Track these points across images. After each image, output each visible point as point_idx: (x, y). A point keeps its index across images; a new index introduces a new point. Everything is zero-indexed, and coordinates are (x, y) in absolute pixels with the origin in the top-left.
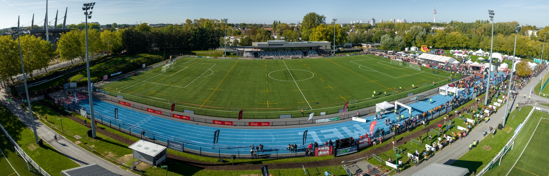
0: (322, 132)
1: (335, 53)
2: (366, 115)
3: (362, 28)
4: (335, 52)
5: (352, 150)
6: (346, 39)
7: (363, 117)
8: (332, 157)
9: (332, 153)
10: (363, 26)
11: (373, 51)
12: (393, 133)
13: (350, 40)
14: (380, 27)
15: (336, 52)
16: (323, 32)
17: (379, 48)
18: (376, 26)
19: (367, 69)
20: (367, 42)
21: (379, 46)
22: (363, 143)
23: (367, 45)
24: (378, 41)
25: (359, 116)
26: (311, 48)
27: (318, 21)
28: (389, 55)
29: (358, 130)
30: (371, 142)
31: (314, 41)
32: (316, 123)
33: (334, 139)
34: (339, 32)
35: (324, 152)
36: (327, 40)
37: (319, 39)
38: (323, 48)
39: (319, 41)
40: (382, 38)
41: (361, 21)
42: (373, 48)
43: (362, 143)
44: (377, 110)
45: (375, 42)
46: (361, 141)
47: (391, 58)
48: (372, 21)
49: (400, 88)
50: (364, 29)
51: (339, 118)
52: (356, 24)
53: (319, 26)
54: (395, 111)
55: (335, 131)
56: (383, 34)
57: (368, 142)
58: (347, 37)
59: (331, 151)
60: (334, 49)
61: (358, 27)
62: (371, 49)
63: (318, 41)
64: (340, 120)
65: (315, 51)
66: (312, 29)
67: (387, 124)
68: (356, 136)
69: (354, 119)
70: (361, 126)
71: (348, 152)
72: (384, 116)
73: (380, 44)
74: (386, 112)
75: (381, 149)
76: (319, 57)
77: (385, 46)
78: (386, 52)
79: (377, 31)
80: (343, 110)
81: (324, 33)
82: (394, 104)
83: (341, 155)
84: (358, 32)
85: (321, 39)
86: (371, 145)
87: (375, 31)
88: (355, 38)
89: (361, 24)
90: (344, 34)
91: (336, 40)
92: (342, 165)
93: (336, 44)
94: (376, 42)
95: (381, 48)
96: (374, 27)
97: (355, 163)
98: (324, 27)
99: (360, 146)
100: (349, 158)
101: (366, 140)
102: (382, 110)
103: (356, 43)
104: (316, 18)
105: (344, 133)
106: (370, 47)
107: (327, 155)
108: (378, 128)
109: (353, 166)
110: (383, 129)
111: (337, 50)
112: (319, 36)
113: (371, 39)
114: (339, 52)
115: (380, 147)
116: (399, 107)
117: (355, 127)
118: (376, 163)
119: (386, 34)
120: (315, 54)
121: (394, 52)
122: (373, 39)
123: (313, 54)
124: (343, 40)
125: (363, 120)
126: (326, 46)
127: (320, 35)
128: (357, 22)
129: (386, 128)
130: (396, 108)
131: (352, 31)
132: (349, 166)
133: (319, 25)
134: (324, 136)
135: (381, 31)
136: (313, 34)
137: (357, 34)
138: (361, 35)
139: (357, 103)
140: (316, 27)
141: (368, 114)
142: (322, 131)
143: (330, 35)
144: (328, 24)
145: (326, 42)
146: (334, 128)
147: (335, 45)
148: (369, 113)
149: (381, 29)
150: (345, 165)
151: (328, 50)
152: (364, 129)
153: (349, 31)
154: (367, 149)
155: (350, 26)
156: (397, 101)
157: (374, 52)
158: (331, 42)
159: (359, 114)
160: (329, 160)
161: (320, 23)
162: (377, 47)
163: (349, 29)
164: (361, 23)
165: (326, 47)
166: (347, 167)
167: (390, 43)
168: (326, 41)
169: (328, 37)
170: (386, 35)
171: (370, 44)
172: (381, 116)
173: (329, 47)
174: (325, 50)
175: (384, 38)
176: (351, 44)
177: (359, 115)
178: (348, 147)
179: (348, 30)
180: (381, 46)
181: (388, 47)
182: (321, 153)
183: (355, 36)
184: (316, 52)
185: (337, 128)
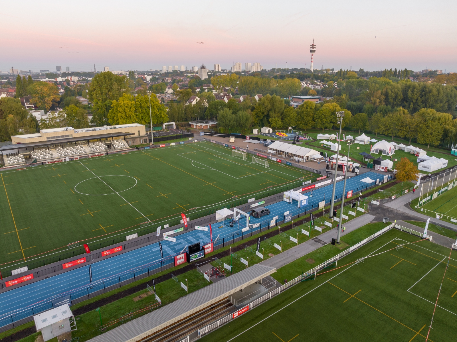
5: (200, 256)
7: (205, 225)
9: (187, 260)
29: (202, 239)
35: (181, 260)
44: (217, 218)
59: (185, 258)
70: (204, 234)
71: (197, 258)
82: (234, 211)
83: (193, 260)
105: (190, 242)
107: (184, 262)
117: (198, 236)
125: (206, 229)
130: (235, 215)
139: (196, 211)
146: (181, 239)
148: (210, 221)
152: (207, 237)
156: (237, 208)
160: (186, 267)
182: (178, 261)
185: (183, 239)
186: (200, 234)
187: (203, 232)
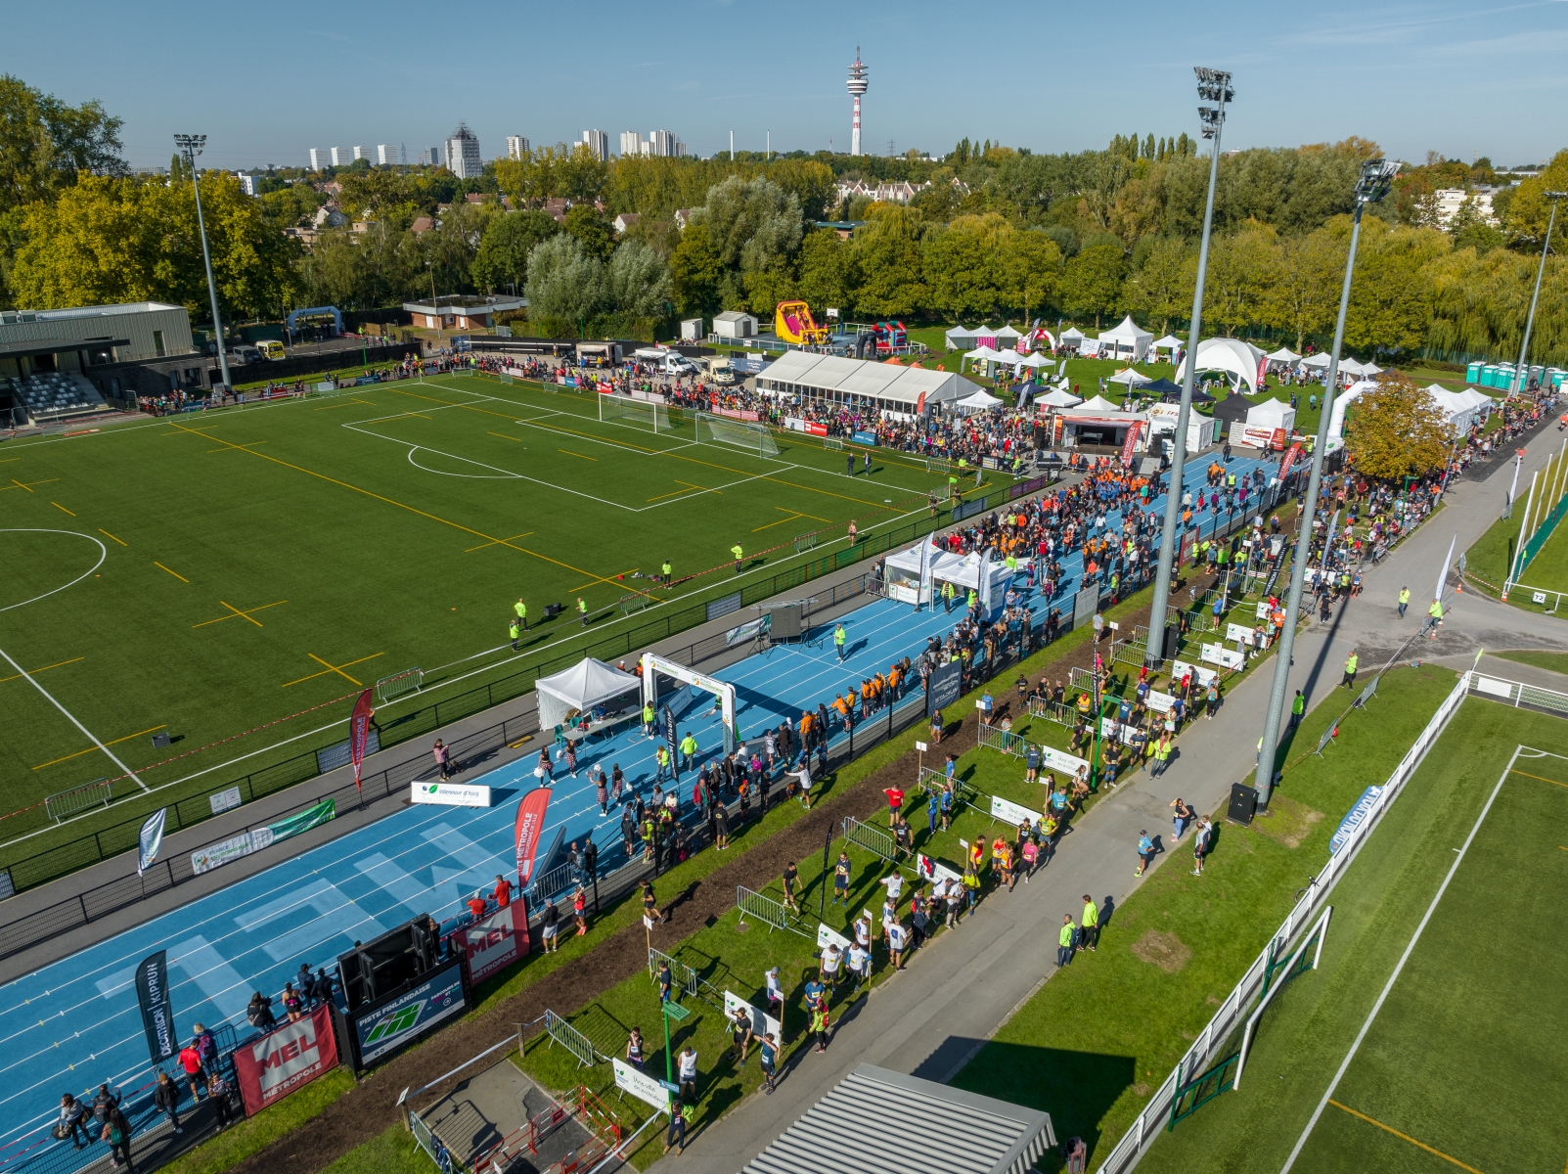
0: (248, 928)
1: (234, 381)
2: (483, 757)
3: (395, 199)
4: (232, 371)
5: (438, 1005)
6: (295, 279)
7: (469, 772)
8: (343, 1082)
9: (340, 1055)
10: (402, 186)
11: (484, 348)
12: (644, 859)
13: (326, 286)
14: (517, 187)
15: (237, 375)
16: (115, 232)
17: (520, 328)
18: (486, 182)
19: (461, 467)
20: (440, 292)
21: (522, 318)
22: (492, 943)
23: (445, 310)
24: (507, 283)
25: (450, 770)
26: (43, 361)
27: (57, 152)
28: (587, 372)
29: (453, 864)
30: (530, 932)
31: (55, 306)
32: (193, 877)
33: (324, 952)
34: (238, 234)
35: (294, 1066)
36: (161, 293)
37: (98, 288)
38: (141, 351)
39: (98, 303)
40: (533, 259)
41: (381, 149)
42: (482, 331)
43: (482, 941)
44: (547, 721)
45: (489, 288)
46: (476, 935)
47: (599, 387)
48: (457, 145)
49: (667, 569)
50: (410, 205)
51: (332, 804)
52: (347, 170)
53: (77, 191)
54: (648, 715)
55: (319, 898)
56: (537, 233)
57: (517, 933)
58: (302, 266)
59: (327, 1042)
60: (222, 351)
61: (367, 192)
62: (473, 338)
63: (87, 303)
64: (338, 816)
65: (80, 378)
66: (22, 213)
67: (609, 804)
68: (447, 910)
69: (419, 793)
70: (470, 833)
71: (418, 1023)
72: (587, 750)
73: (525, 302)
74: (598, 724)
75: (585, 972)
76: (120, 419)
77: (558, 316)
78: (568, 354)
79: (496, 214)
80: (345, 748)
81: (123, 243)
82: (637, 672)
83: (387, 1047)
84: (371, 226)
85: (110, 287)
86: (530, 950)
87: (487, 220)
88: (356, 267)
89: (387, 167)
90: (271, 245)
91: (227, 290)
92: (401, 1117)
93: (230, 314)
94: (500, 290)
95: (533, 330)
96: (474, 188)
97: (463, 1085)
98: (120, 200)
99: (479, 963)
100: (428, 1061)
101: (504, 919)
102: (574, 717)
103: (367, 300)
104: (36, 123)
105: (378, 901)
106: (463, 322)
107: (315, 1076)
108: (563, 831)
109: (456, 1111)
110: (589, 834)
111: (241, 358)
112: (87, 266)
113: (465, 269)
114: (256, 370)
115: (578, 960)
116: (666, 686)
117: (431, 846)
118: (566, 1078)
119: (555, 232)
120: (81, 401)
121: (613, 349)
122: (474, 268)
123: (70, 401)
124: (278, 283)
125: (476, 795)
126: (157, 334)
127: (95, 259)
128: (358, 156)
129: (606, 830)
130: (649, 695)
131: (329, 223)
132: (437, 1115)
133: (69, 179)
134: (268, 947)
135: (523, 218)
136: (37, 250)
137: (370, 240)
138: (395, 245)
139: (422, 687)
140: (51, 198)
141: (495, 749)
142: (248, 923)
143: (175, 258)
144: (146, 176)
145: (153, 307)
146: (316, 878)
147: (224, 321)
148: (506, 744)
149: (520, 206)
150: (416, 1116)
151: (181, 367)
152: (485, 852)
153: (307, 225)
154: (513, 981)
155: (310, 184)
156: (656, 653)
157: (494, 355)
158: (188, 308)
159: (445, 754)
160: (335, 1111)
161: (82, 164)
162: (506, 322)
163: (306, 205)
164: (382, 161)
165: (159, 345)
166: (427, 1126)
167: (587, 291)
168: (151, 298)
169: (162, 270)
170: (557, 240)
171: (457, 303)
172: (572, 751)
173: (180, 344)
174: (158, 368)
175: (547, 264)
176: (333, 313)
177: (444, 765)
178: (414, 986)
179: (300, 212)
180: (529, 314)
181: (577, 321)
182: (274, 1078)
183: (351, 258)
184: (89, 388)
185: (331, 875)
186: (440, 835)
187: (457, 815)
